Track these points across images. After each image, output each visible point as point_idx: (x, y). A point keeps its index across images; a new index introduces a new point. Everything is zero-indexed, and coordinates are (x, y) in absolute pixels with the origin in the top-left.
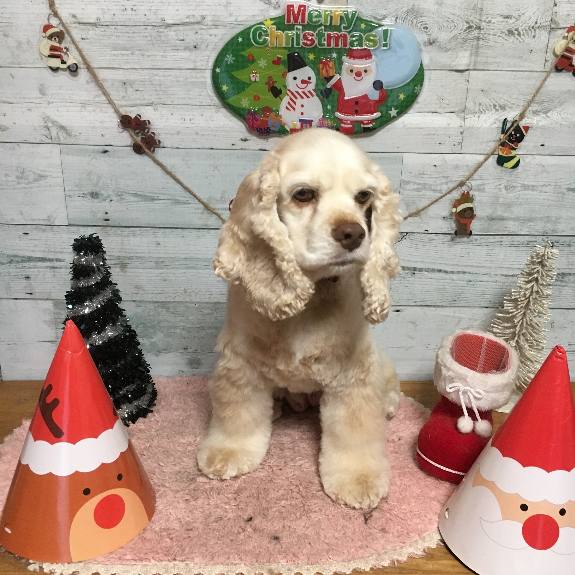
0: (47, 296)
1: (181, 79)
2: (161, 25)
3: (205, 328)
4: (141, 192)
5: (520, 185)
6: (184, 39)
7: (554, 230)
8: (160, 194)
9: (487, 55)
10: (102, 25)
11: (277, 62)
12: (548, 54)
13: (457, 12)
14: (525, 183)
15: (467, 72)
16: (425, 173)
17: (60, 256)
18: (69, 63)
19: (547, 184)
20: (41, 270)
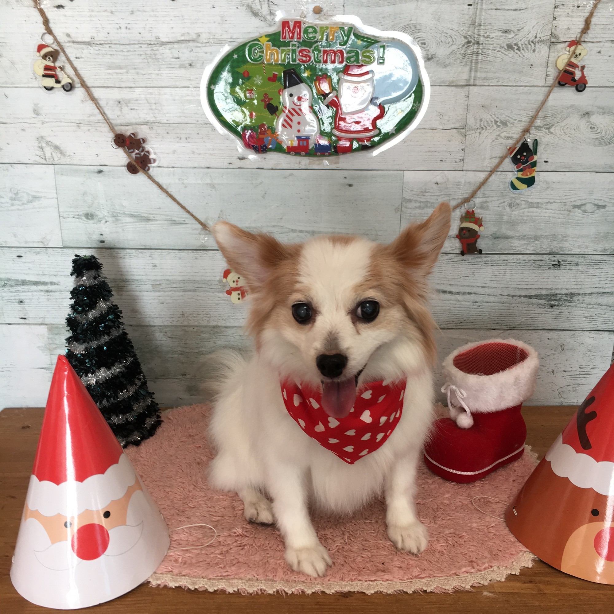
0: (41, 320)
1: (177, 98)
2: (156, 43)
3: (204, 353)
4: (137, 212)
5: (523, 202)
6: (180, 57)
7: (560, 249)
8: (157, 214)
9: (486, 70)
10: (97, 44)
11: (274, 78)
12: (549, 69)
13: (455, 27)
14: (530, 200)
15: (467, 87)
16: (427, 191)
17: (54, 280)
18: (63, 83)
19: (551, 201)
20: (35, 293)
